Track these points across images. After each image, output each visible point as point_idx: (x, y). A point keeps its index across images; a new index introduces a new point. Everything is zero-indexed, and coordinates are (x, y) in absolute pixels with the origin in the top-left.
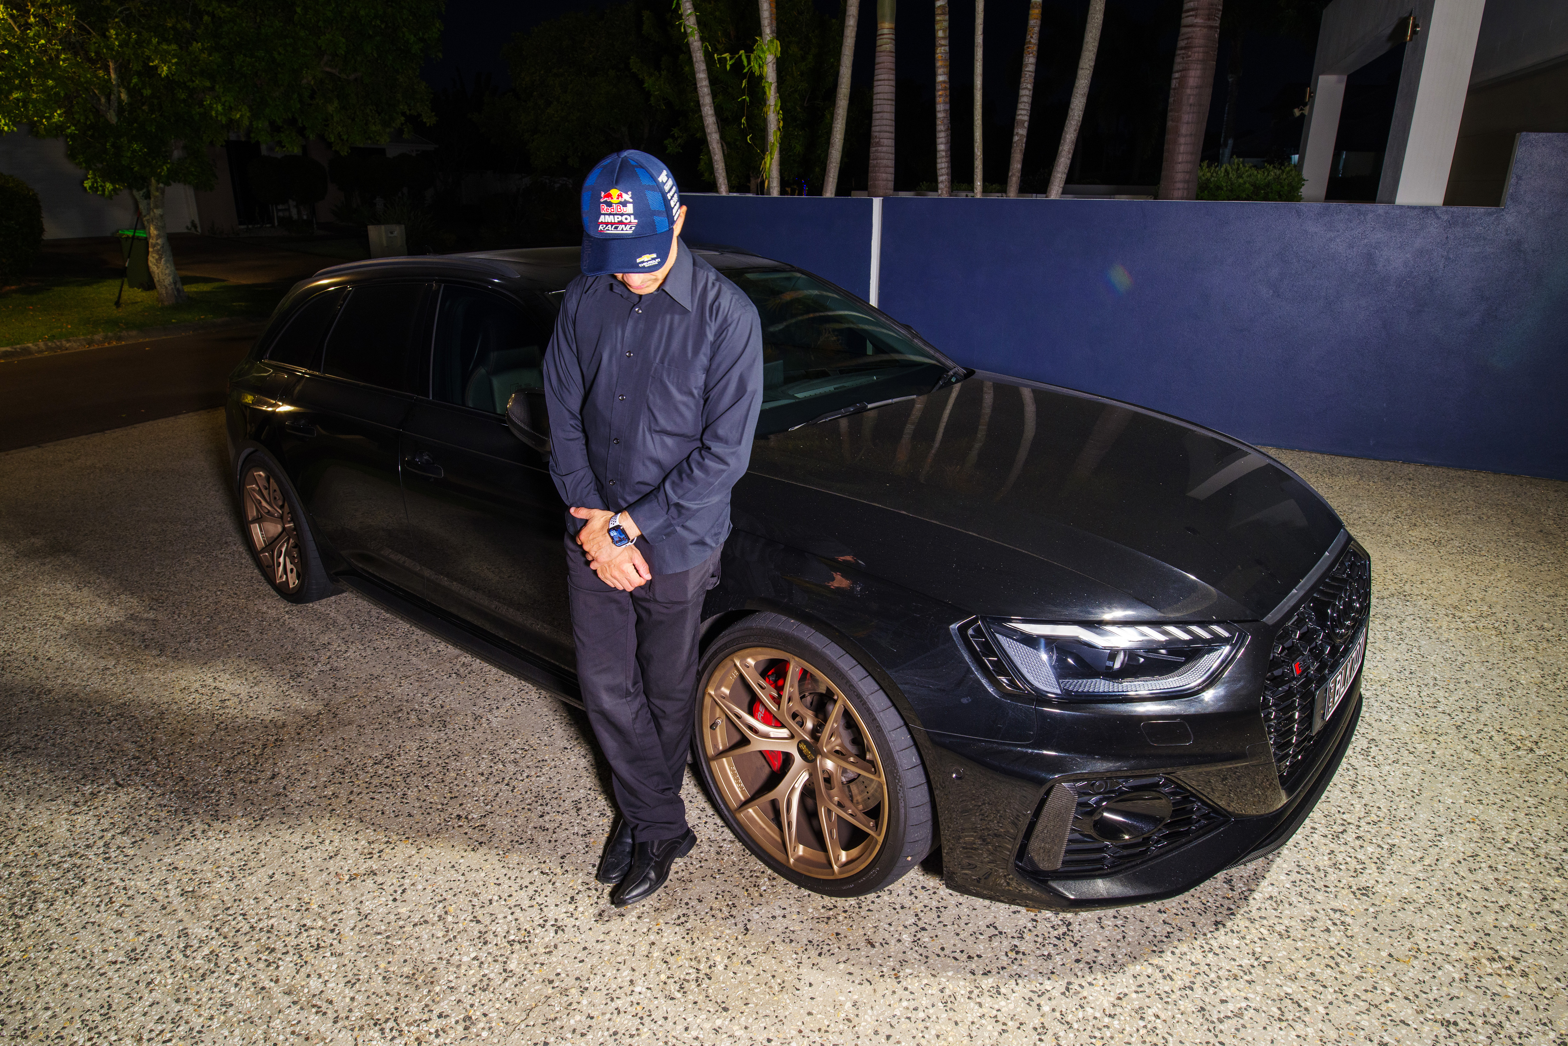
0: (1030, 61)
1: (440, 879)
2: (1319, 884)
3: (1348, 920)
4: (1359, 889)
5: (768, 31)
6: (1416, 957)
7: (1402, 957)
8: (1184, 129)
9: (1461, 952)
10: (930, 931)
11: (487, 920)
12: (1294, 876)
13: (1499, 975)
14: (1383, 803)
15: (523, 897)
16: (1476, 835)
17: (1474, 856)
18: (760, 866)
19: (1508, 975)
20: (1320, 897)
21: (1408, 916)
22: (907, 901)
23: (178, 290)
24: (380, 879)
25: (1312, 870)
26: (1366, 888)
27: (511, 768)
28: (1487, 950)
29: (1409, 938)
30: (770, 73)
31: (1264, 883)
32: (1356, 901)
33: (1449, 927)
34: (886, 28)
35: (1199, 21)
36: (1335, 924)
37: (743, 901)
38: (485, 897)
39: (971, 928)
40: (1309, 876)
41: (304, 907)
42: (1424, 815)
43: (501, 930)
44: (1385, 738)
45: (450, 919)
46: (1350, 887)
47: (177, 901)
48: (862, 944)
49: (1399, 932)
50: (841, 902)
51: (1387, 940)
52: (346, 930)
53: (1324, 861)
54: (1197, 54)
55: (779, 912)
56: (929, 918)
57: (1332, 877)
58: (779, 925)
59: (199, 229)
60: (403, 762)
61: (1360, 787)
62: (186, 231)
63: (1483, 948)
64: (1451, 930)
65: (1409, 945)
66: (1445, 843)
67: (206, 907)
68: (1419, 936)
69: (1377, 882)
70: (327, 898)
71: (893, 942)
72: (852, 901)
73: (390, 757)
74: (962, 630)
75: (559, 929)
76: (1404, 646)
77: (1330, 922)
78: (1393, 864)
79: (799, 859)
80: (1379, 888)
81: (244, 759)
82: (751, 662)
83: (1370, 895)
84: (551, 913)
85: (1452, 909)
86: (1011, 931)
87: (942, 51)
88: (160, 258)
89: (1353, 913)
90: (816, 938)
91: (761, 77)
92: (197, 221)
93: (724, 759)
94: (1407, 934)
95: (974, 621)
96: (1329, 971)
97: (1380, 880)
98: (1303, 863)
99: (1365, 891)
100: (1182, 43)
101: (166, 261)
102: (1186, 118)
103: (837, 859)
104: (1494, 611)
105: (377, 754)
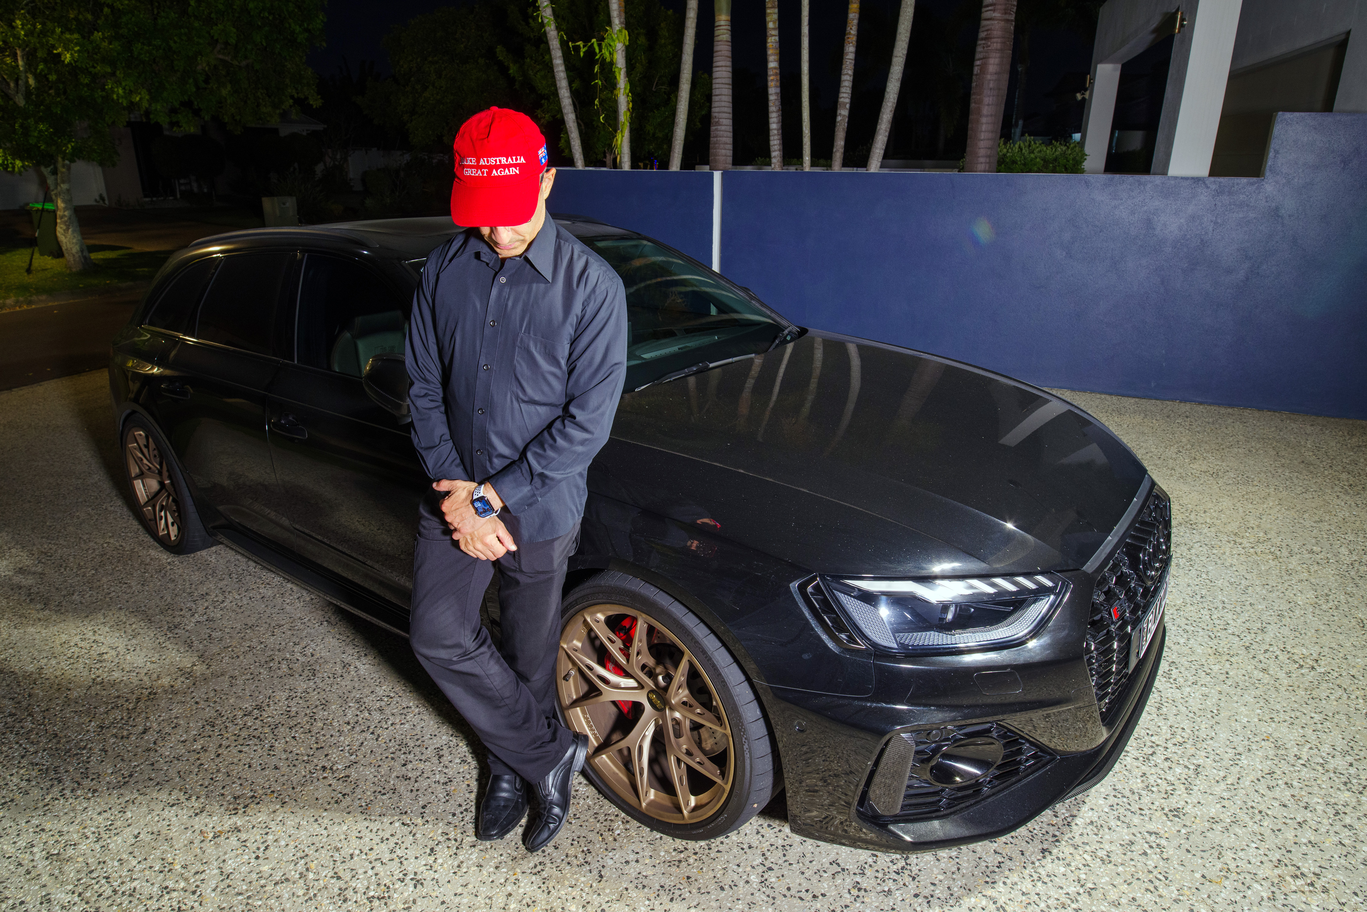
0: (850, 50)
1: (303, 834)
2: (1135, 807)
3: (1163, 842)
4: (1170, 811)
5: (617, 22)
6: (1227, 878)
7: (1214, 878)
8: (986, 110)
9: (1266, 871)
10: (777, 872)
11: (347, 876)
12: (1112, 800)
13: (1303, 892)
14: (1186, 724)
15: (383, 850)
16: (1271, 753)
17: (1271, 773)
18: (614, 810)
19: (1311, 891)
20: (1136, 820)
21: (1216, 836)
22: (755, 842)
23: (85, 258)
24: (243, 836)
25: (1127, 793)
26: (1177, 810)
27: (377, 716)
28: (1290, 867)
29: (1219, 858)
30: (620, 60)
31: (1085, 808)
32: (1169, 823)
33: (1254, 845)
34: (723, 20)
35: (997, 15)
36: (1151, 847)
37: (598, 846)
38: (346, 852)
39: (815, 866)
40: (1125, 800)
41: (167, 868)
42: (1223, 736)
43: (361, 887)
44: (1183, 661)
45: (311, 876)
46: (1163, 809)
47: (42, 865)
48: (712, 887)
49: (1210, 852)
50: (691, 844)
51: (1200, 861)
52: (207, 890)
53: (1137, 784)
54: (996, 44)
55: (632, 857)
56: (775, 857)
57: (1146, 800)
58: (632, 870)
59: (107, 202)
60: (273, 713)
61: (1165, 709)
62: (94, 203)
63: (1286, 865)
64: (1256, 848)
65: (1219, 866)
66: (1244, 761)
67: (70, 871)
68: (1229, 855)
69: (1187, 802)
70: (191, 858)
71: (741, 883)
72: (703, 843)
73: (259, 708)
74: (802, 588)
75: (418, 883)
76: (1194, 572)
77: (1146, 845)
78: (1200, 784)
79: (651, 804)
80: (1188, 809)
81: (117, 714)
82: (601, 617)
83: (1181, 816)
84: (411, 866)
85: (1256, 827)
86: (852, 867)
87: (773, 41)
88: (68, 229)
89: (1167, 835)
90: (668, 882)
91: (612, 63)
92: (105, 195)
93: (578, 709)
94: (1217, 854)
95: (814, 579)
96: (1149, 895)
97: (1189, 801)
98: (1119, 787)
99: (1176, 812)
100: (982, 35)
101: (74, 231)
102: (987, 100)
103: (687, 804)
104: (1269, 536)
105: (247, 705)
